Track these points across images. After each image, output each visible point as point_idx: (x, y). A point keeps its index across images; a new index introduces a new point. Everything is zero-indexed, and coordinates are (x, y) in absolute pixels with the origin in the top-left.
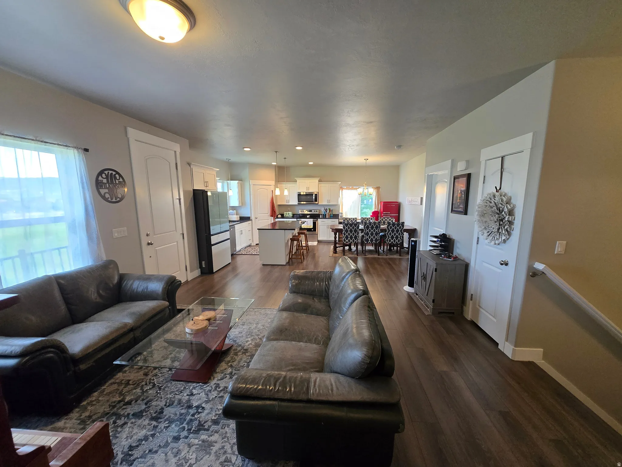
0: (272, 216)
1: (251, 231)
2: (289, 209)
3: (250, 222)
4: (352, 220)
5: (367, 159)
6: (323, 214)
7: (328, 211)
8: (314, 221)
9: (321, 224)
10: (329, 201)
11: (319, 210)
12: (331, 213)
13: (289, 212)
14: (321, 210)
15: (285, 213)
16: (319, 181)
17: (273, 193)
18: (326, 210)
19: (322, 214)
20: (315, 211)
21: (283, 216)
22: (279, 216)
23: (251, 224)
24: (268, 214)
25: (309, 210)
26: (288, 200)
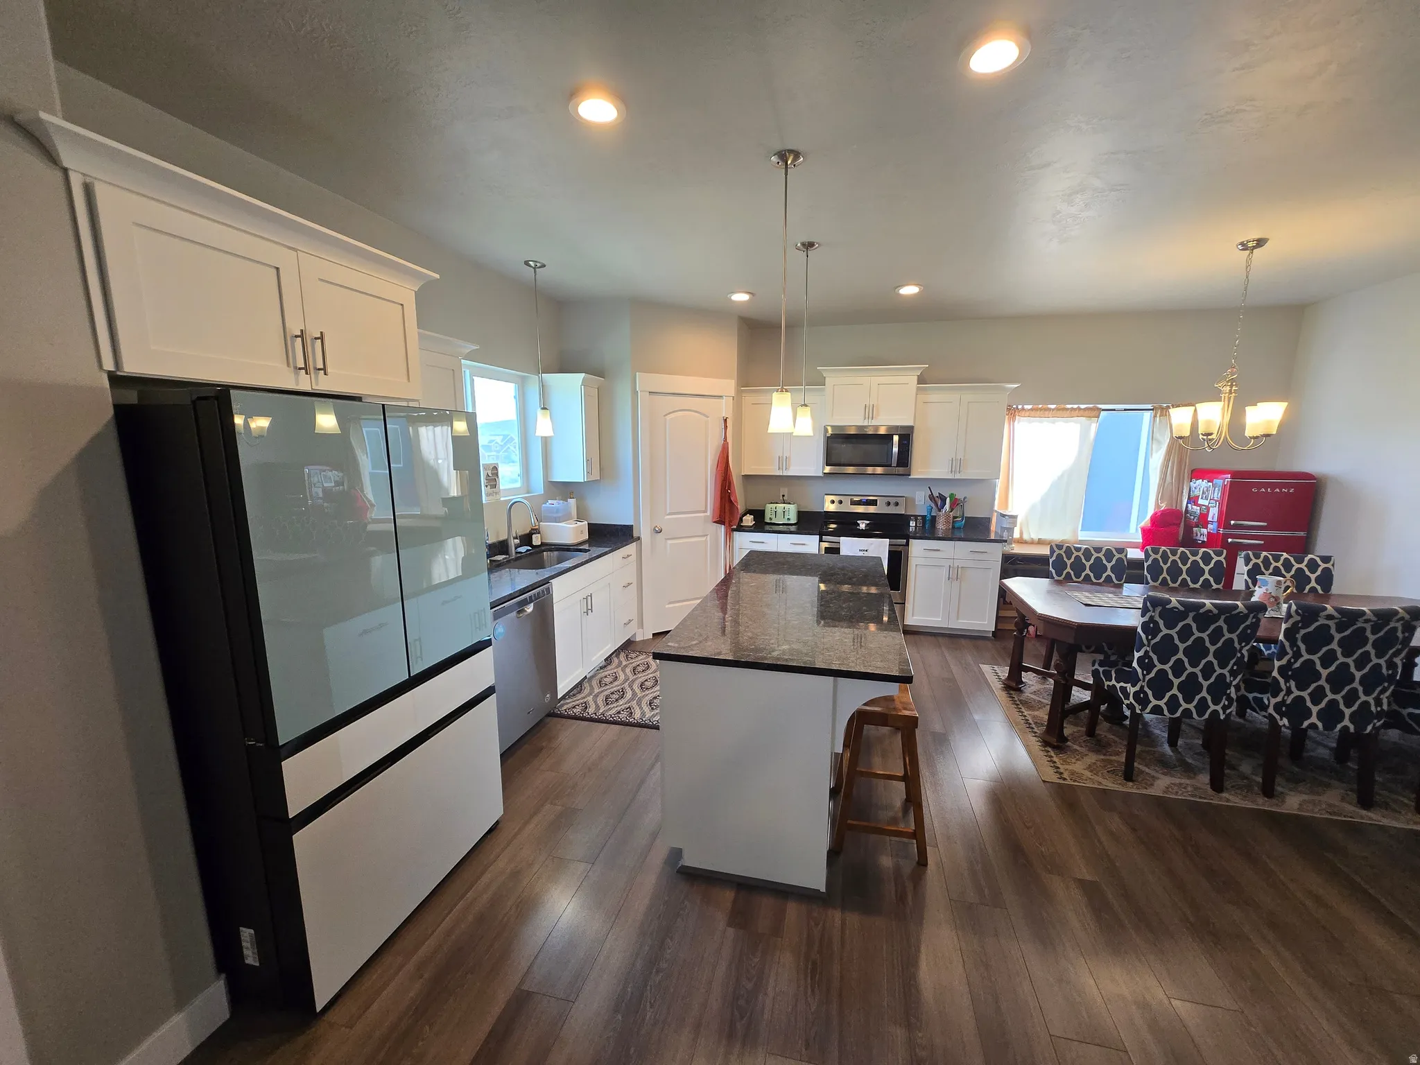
0: (720, 521)
1: (634, 587)
2: (784, 491)
3: (631, 549)
4: (1098, 559)
5: (1260, 243)
6: (924, 517)
7: (947, 506)
8: (894, 549)
9: (921, 561)
10: (957, 464)
11: (906, 497)
12: (957, 512)
13: (787, 506)
14: (913, 500)
15: (769, 508)
16: (921, 380)
17: (726, 427)
18: (938, 501)
19: (916, 517)
20: (889, 504)
21: (761, 524)
22: (749, 520)
23: (634, 557)
24: (705, 511)
25: (867, 500)
26: (785, 458)
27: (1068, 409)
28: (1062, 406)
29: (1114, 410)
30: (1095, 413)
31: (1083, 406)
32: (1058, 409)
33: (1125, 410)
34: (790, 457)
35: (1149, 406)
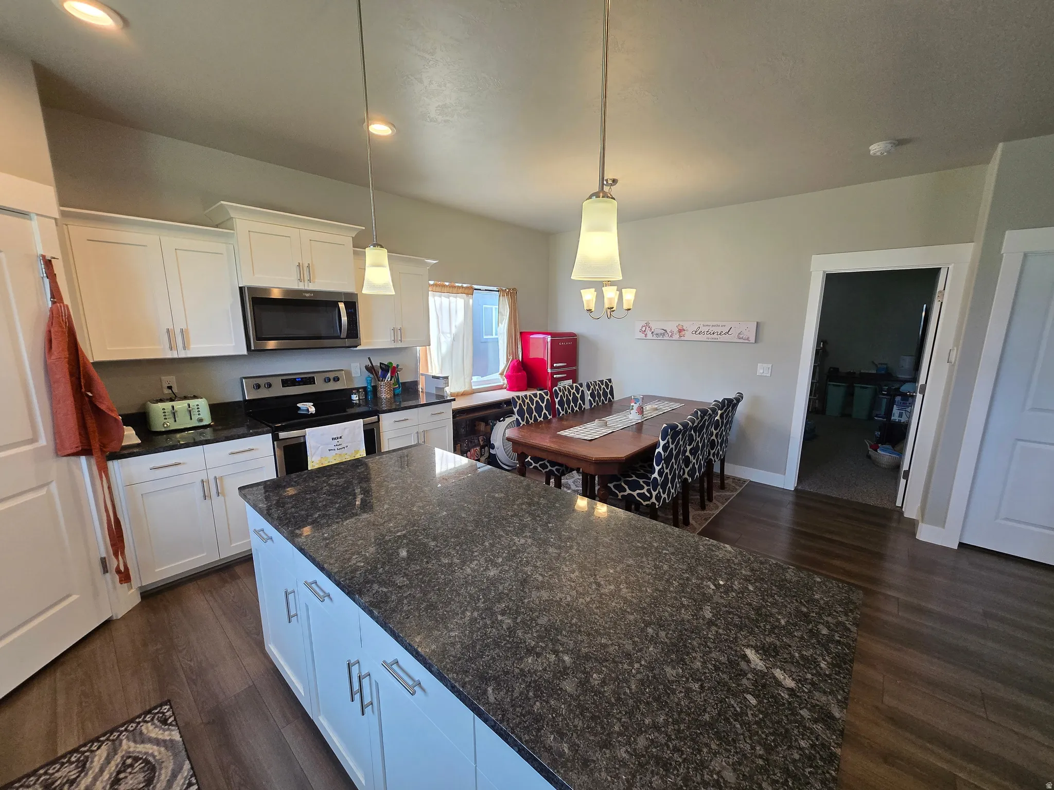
0: (74, 451)
6: (365, 389)
7: (389, 375)
8: (367, 428)
9: (392, 435)
10: (398, 333)
11: (344, 372)
12: (395, 379)
13: (193, 403)
14: (351, 372)
15: (159, 410)
17: (52, 274)
19: (357, 389)
20: (328, 380)
22: (130, 436)
24: (34, 440)
25: (302, 378)
26: (178, 331)
27: (455, 287)
28: (453, 284)
29: (480, 290)
30: (471, 291)
31: (465, 285)
32: (450, 287)
33: (486, 290)
34: (187, 330)
35: (495, 289)
